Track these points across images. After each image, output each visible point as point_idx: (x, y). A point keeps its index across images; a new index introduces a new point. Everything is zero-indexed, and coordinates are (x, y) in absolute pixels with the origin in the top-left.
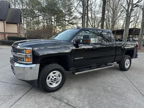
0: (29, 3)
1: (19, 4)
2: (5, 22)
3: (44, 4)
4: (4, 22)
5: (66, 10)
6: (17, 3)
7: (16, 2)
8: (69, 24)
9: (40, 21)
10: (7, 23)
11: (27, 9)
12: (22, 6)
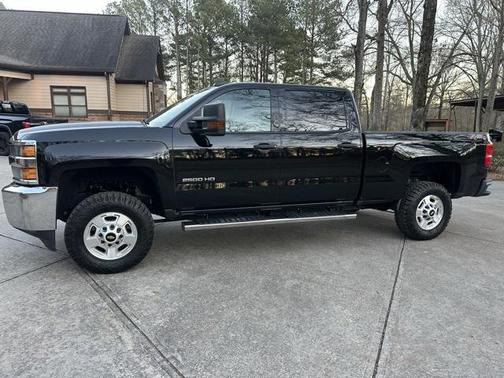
0: (197, 14)
1: (166, 20)
2: (112, 78)
3: (246, 15)
4: (108, 79)
5: (316, 29)
6: (162, 19)
7: (158, 16)
8: (328, 75)
9: (232, 72)
10: (118, 82)
11: (190, 34)
12: (177, 25)
